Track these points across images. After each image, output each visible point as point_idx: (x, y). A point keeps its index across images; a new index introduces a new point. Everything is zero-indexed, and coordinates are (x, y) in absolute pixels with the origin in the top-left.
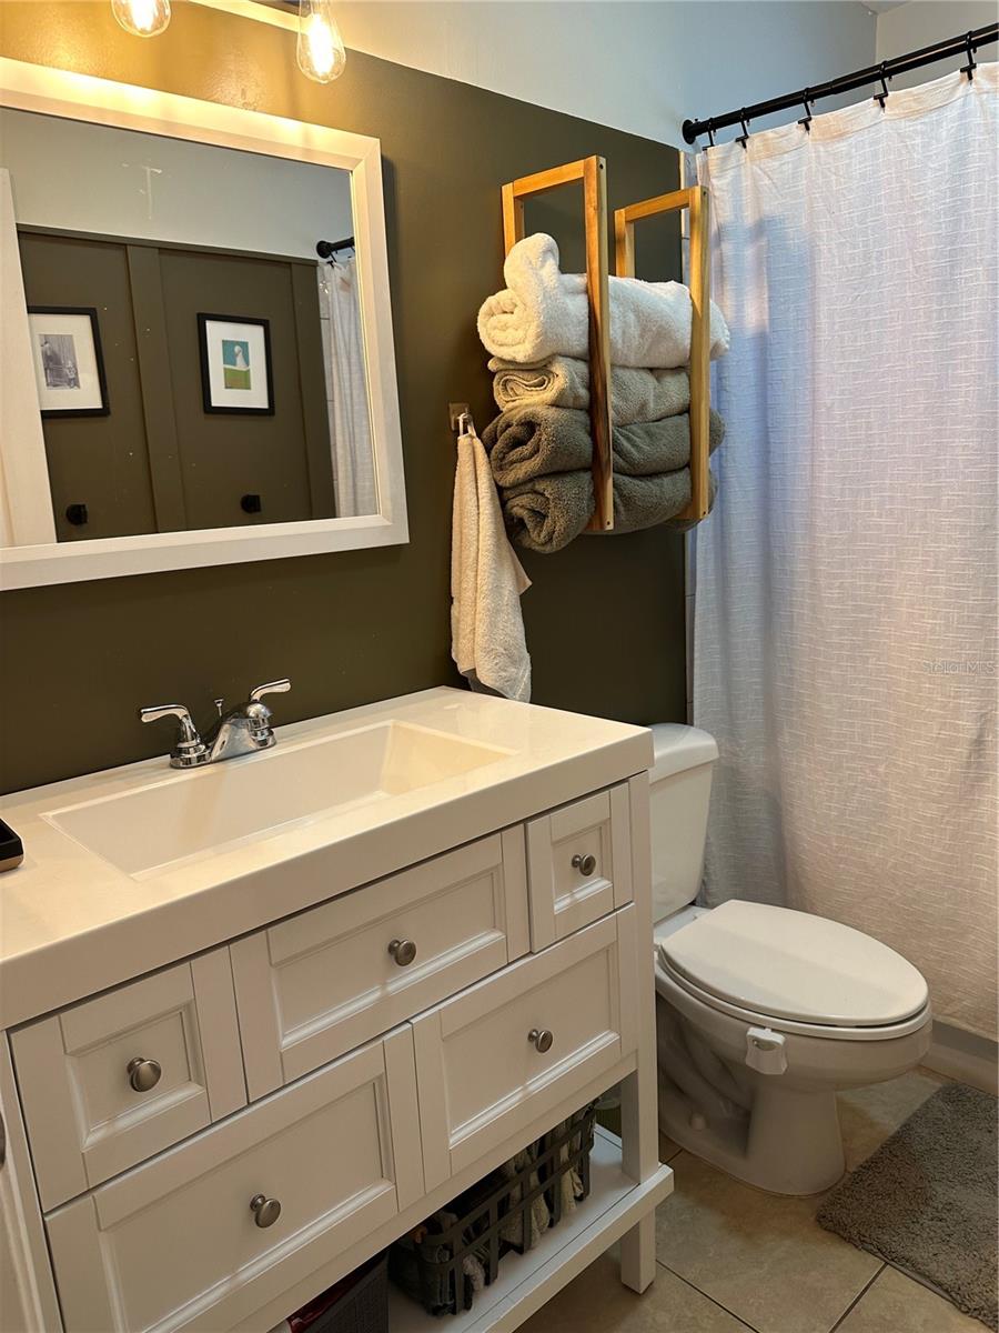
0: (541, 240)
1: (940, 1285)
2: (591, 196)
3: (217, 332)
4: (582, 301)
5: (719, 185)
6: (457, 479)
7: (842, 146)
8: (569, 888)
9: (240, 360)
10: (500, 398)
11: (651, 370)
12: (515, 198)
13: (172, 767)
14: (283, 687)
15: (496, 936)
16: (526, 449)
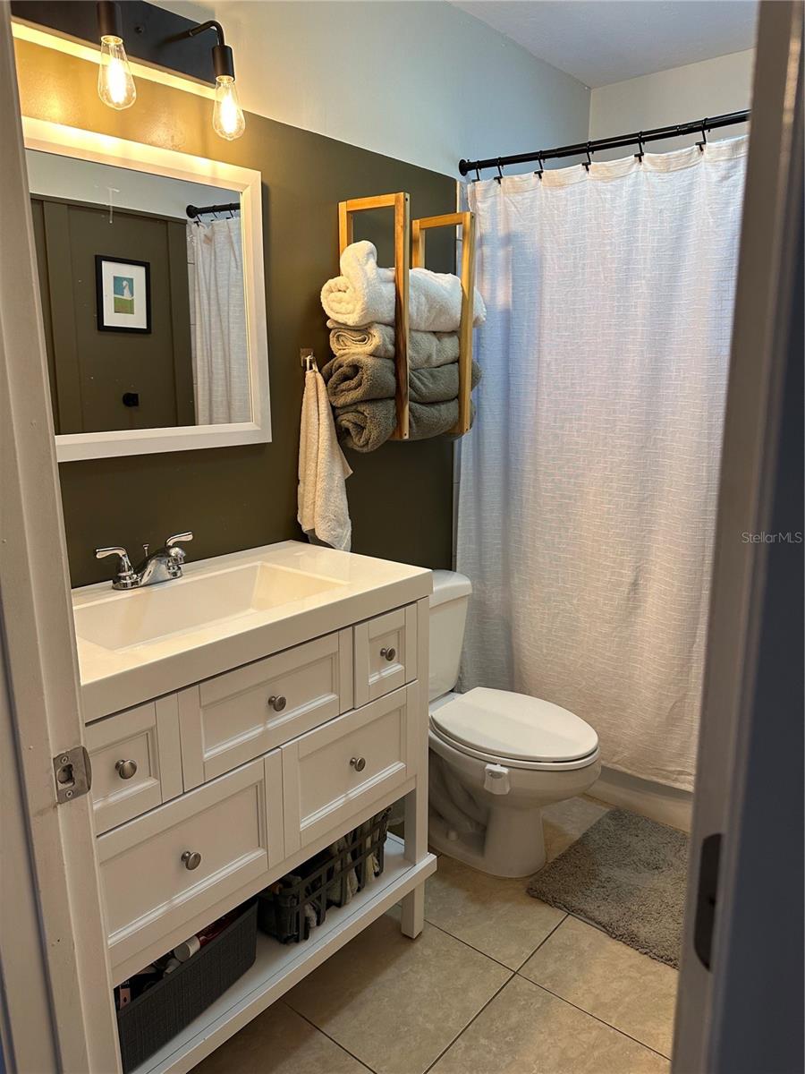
0: (366, 246)
1: (600, 923)
2: (399, 219)
3: (110, 270)
4: (391, 287)
5: (483, 207)
6: (304, 400)
7: (561, 192)
8: (378, 669)
9: (126, 291)
10: (334, 346)
11: (434, 333)
12: (348, 212)
13: (113, 588)
14: (188, 537)
15: (333, 697)
16: (353, 383)
